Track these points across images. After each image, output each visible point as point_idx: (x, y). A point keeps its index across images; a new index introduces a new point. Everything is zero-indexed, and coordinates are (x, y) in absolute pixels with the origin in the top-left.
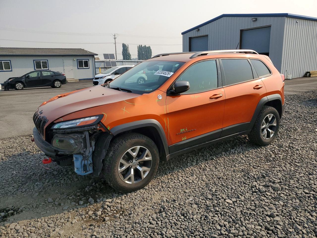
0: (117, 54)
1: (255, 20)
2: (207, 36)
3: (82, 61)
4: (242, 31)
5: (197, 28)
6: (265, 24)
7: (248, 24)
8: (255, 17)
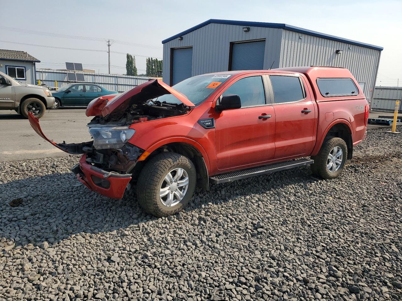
0: (110, 66)
1: (246, 29)
2: (191, 48)
3: (15, 68)
4: (232, 44)
5: (180, 36)
6: (259, 37)
7: (238, 35)
8: (248, 26)
